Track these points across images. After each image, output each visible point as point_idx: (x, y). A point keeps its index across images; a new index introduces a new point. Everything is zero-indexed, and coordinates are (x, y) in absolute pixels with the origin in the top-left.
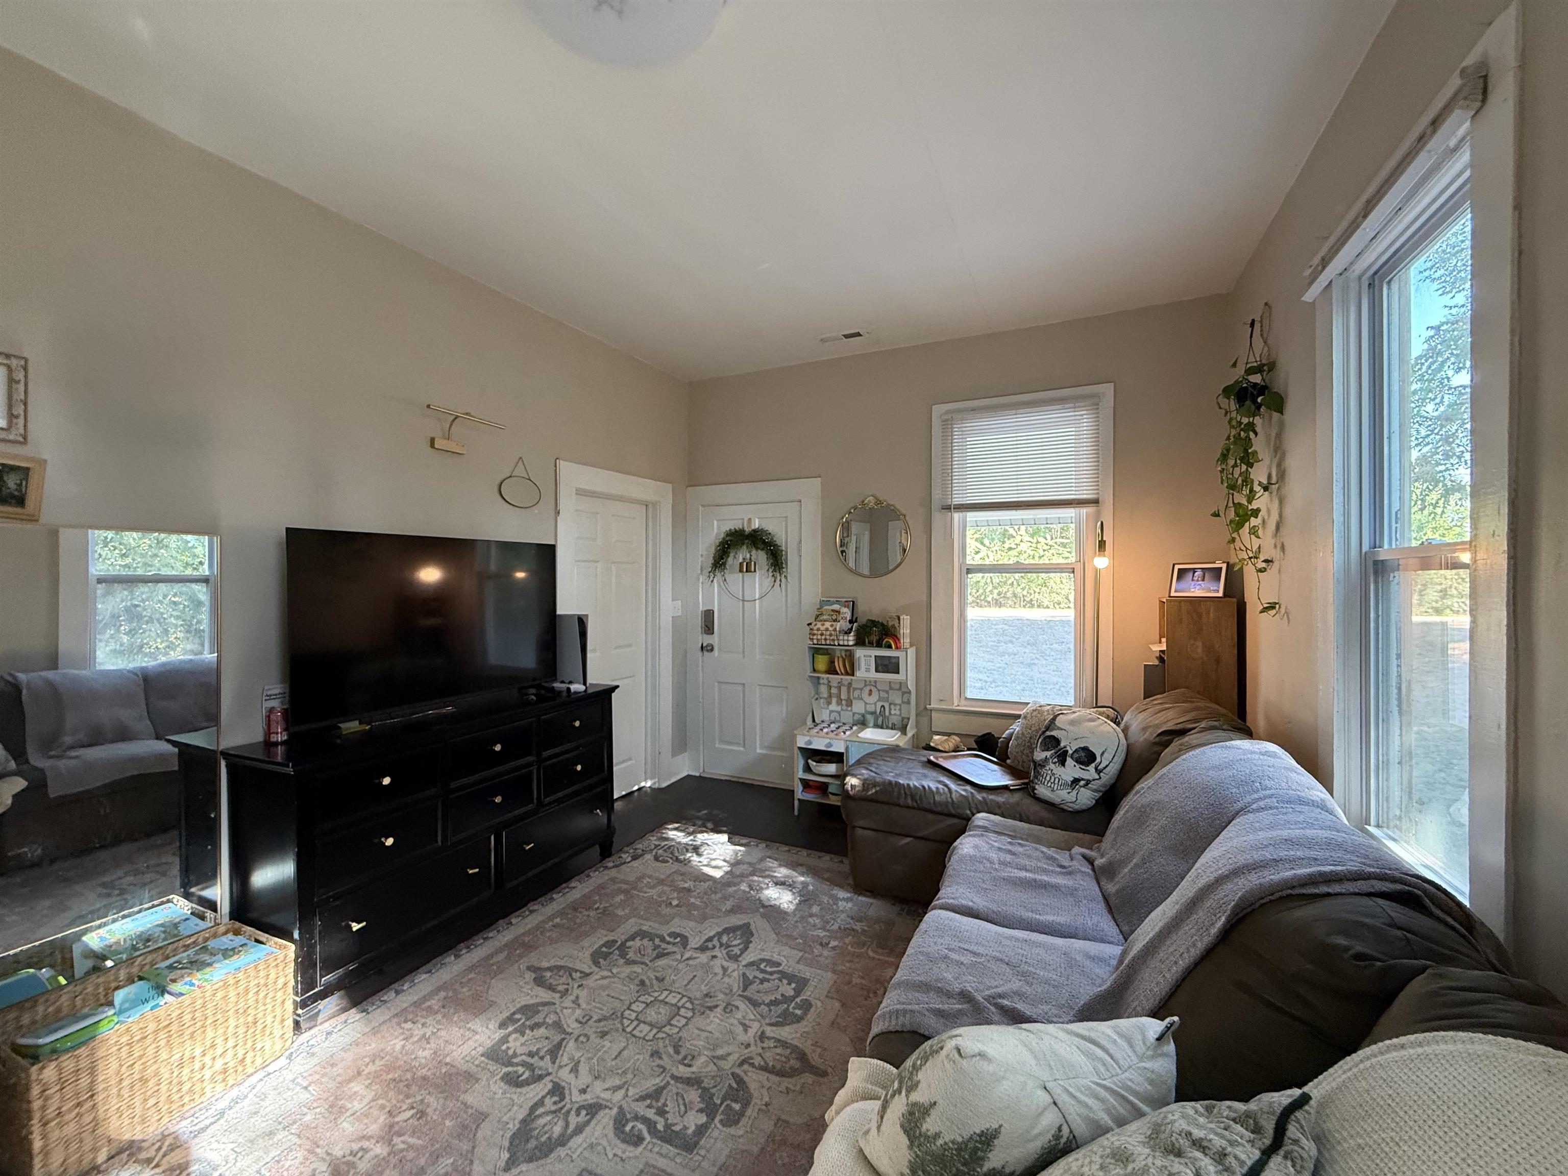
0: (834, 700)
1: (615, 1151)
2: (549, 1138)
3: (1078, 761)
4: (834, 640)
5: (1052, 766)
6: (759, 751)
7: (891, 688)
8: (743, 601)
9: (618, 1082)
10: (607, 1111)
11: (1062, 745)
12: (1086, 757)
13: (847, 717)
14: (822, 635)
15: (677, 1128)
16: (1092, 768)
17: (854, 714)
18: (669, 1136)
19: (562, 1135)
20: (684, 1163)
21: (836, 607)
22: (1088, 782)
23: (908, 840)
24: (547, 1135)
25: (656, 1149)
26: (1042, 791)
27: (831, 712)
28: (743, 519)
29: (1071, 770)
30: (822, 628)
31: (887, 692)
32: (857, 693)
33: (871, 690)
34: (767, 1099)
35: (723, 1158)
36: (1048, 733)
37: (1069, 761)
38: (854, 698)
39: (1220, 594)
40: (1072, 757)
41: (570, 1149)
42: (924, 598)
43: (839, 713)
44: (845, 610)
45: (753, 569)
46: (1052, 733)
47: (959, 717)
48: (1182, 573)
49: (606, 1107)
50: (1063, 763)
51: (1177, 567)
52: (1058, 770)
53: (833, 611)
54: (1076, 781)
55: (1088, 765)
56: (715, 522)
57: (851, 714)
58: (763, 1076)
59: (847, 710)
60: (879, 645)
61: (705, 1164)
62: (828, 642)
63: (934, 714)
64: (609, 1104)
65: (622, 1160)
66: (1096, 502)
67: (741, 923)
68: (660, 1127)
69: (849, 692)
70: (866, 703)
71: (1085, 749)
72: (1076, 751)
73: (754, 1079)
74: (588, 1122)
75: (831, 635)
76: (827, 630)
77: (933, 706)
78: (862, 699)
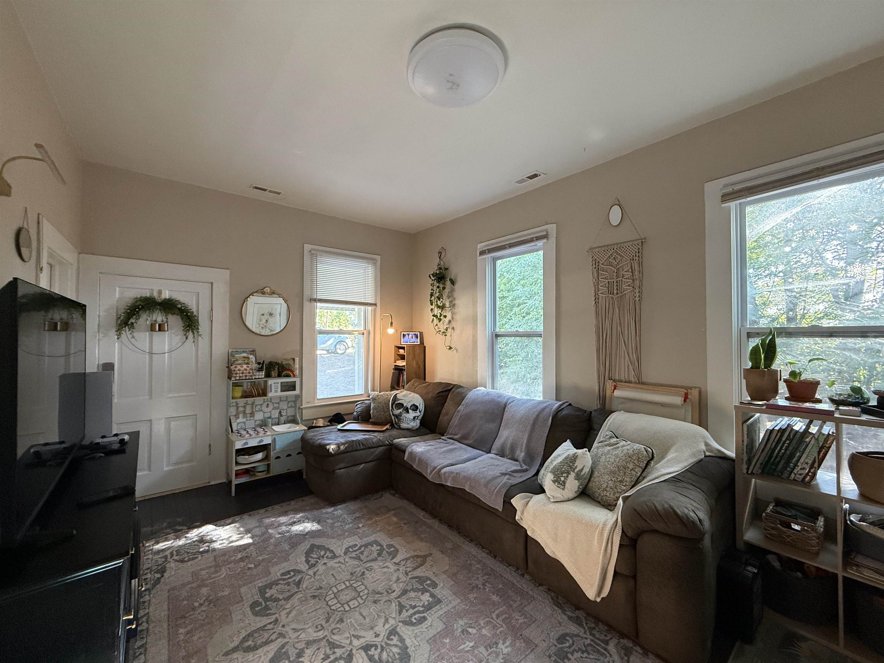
0: (241, 415)
1: (424, 627)
2: (398, 654)
3: (413, 410)
4: (251, 376)
5: (405, 415)
6: (166, 469)
7: (281, 401)
8: (151, 353)
9: (383, 620)
10: (398, 627)
11: (405, 405)
12: (415, 408)
13: (251, 424)
14: (243, 373)
15: (426, 603)
16: (418, 411)
17: (256, 421)
18: (428, 607)
19: (400, 648)
20: (445, 604)
21: (245, 355)
22: (418, 417)
23: (363, 465)
24: (396, 655)
25: (433, 613)
26: (404, 425)
27: (238, 424)
28: (152, 290)
29: (412, 414)
30: (242, 369)
31: (278, 403)
32: (257, 408)
33: (268, 404)
34: (432, 573)
35: (451, 593)
36: (396, 402)
37: (410, 411)
38: (256, 411)
39: (419, 343)
40: (410, 409)
41: (412, 646)
42: (298, 348)
43: (244, 423)
44: (251, 356)
45: (166, 329)
46: (399, 402)
47: (317, 409)
48: (404, 335)
49: (396, 627)
50: (408, 412)
51: (402, 333)
52: (407, 415)
53: (244, 357)
54: (414, 418)
55: (416, 410)
56: (118, 289)
57: (254, 421)
58: (419, 570)
59: (250, 420)
60: (279, 376)
61: (450, 599)
62: (247, 378)
63: (304, 411)
64: (394, 626)
65: (431, 626)
66: (375, 305)
67: (308, 547)
68: (421, 609)
69: (252, 408)
70: (264, 413)
71: (414, 405)
72: (411, 406)
73: (419, 573)
74: (399, 635)
75: (249, 373)
76: (246, 370)
77: (303, 406)
78: (262, 411)
